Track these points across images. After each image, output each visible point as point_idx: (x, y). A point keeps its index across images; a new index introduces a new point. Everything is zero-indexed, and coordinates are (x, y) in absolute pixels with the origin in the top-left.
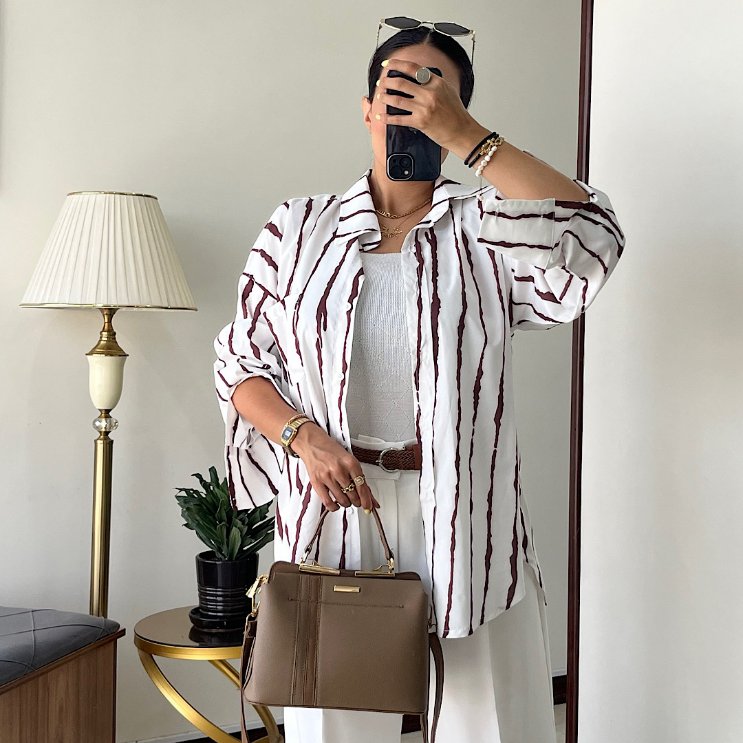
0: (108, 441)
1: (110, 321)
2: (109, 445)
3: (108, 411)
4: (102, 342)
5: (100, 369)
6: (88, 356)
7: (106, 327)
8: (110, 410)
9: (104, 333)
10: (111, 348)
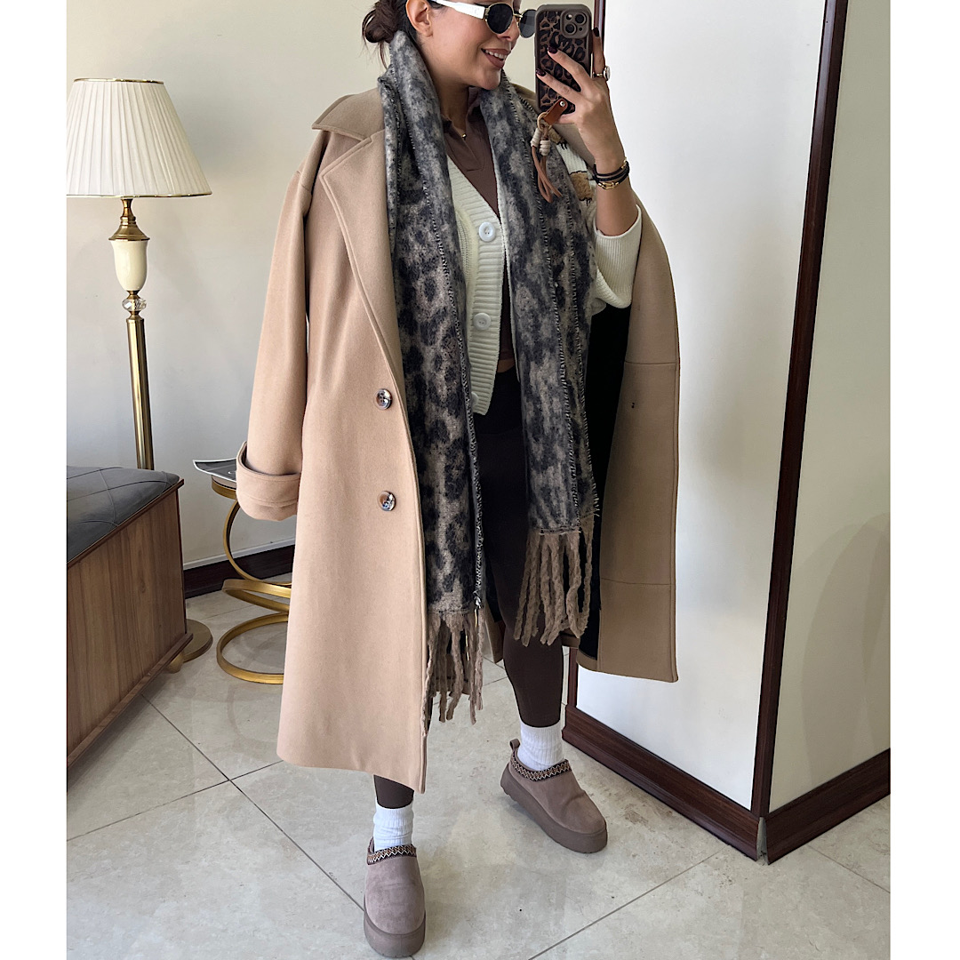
0: (139, 320)
1: (129, 207)
2: (140, 324)
3: (136, 292)
4: (123, 227)
5: (124, 253)
6: (112, 241)
7: (126, 212)
8: (137, 292)
9: (124, 218)
10: (132, 232)
